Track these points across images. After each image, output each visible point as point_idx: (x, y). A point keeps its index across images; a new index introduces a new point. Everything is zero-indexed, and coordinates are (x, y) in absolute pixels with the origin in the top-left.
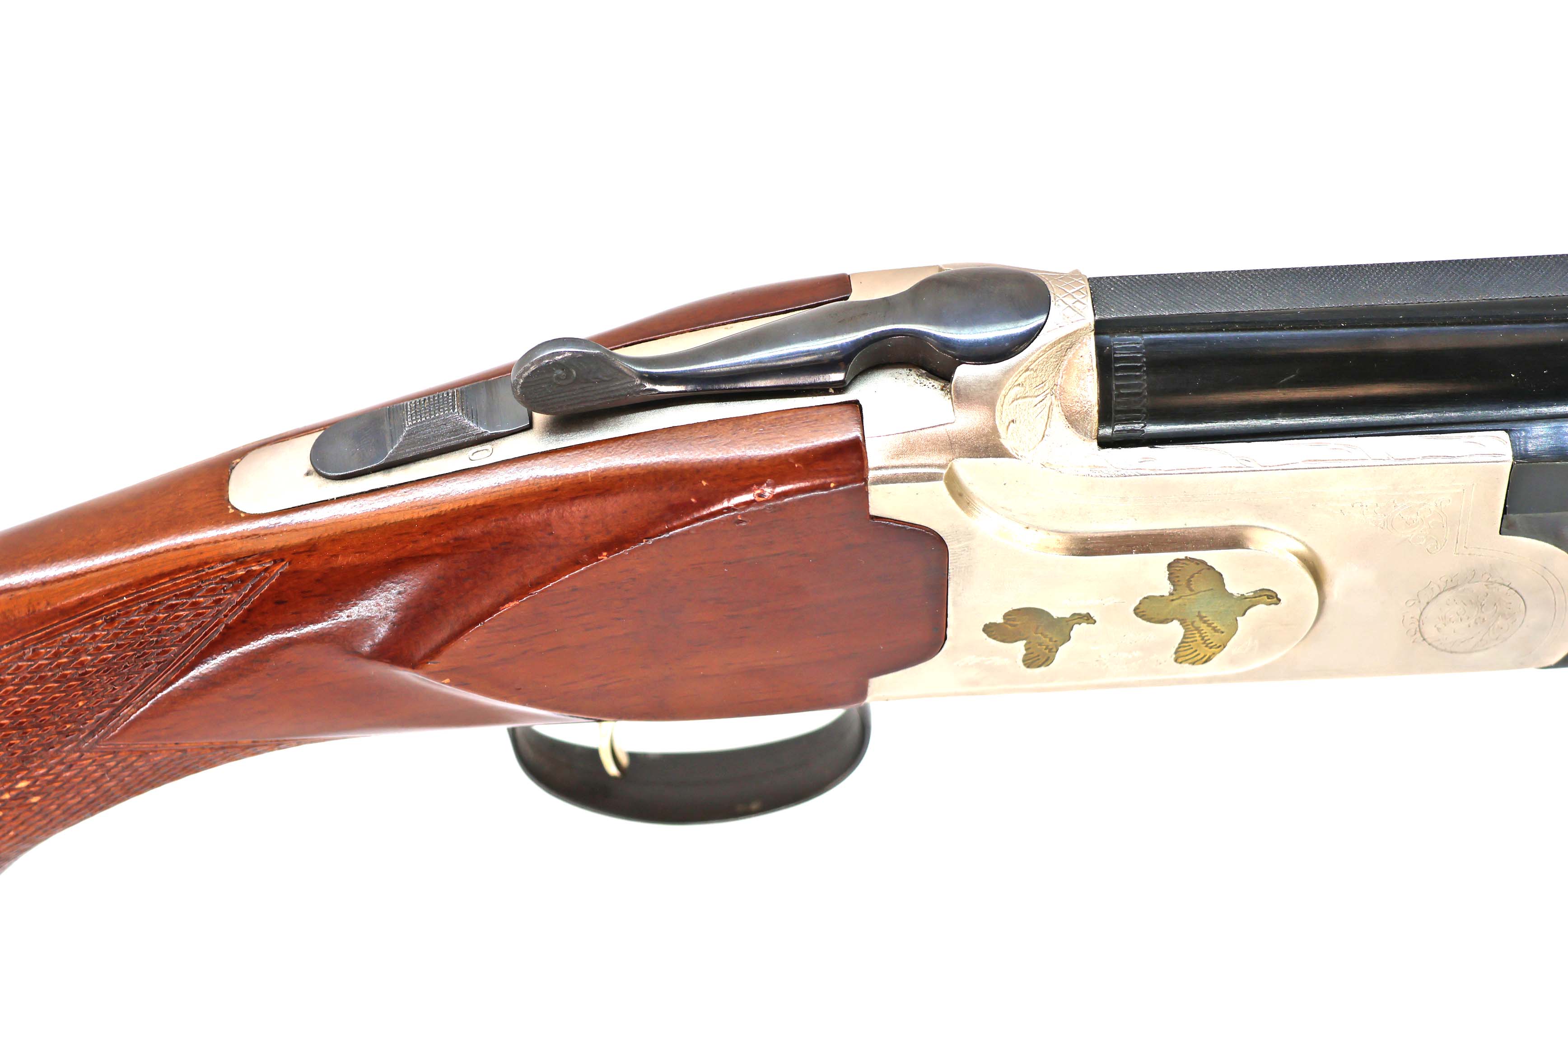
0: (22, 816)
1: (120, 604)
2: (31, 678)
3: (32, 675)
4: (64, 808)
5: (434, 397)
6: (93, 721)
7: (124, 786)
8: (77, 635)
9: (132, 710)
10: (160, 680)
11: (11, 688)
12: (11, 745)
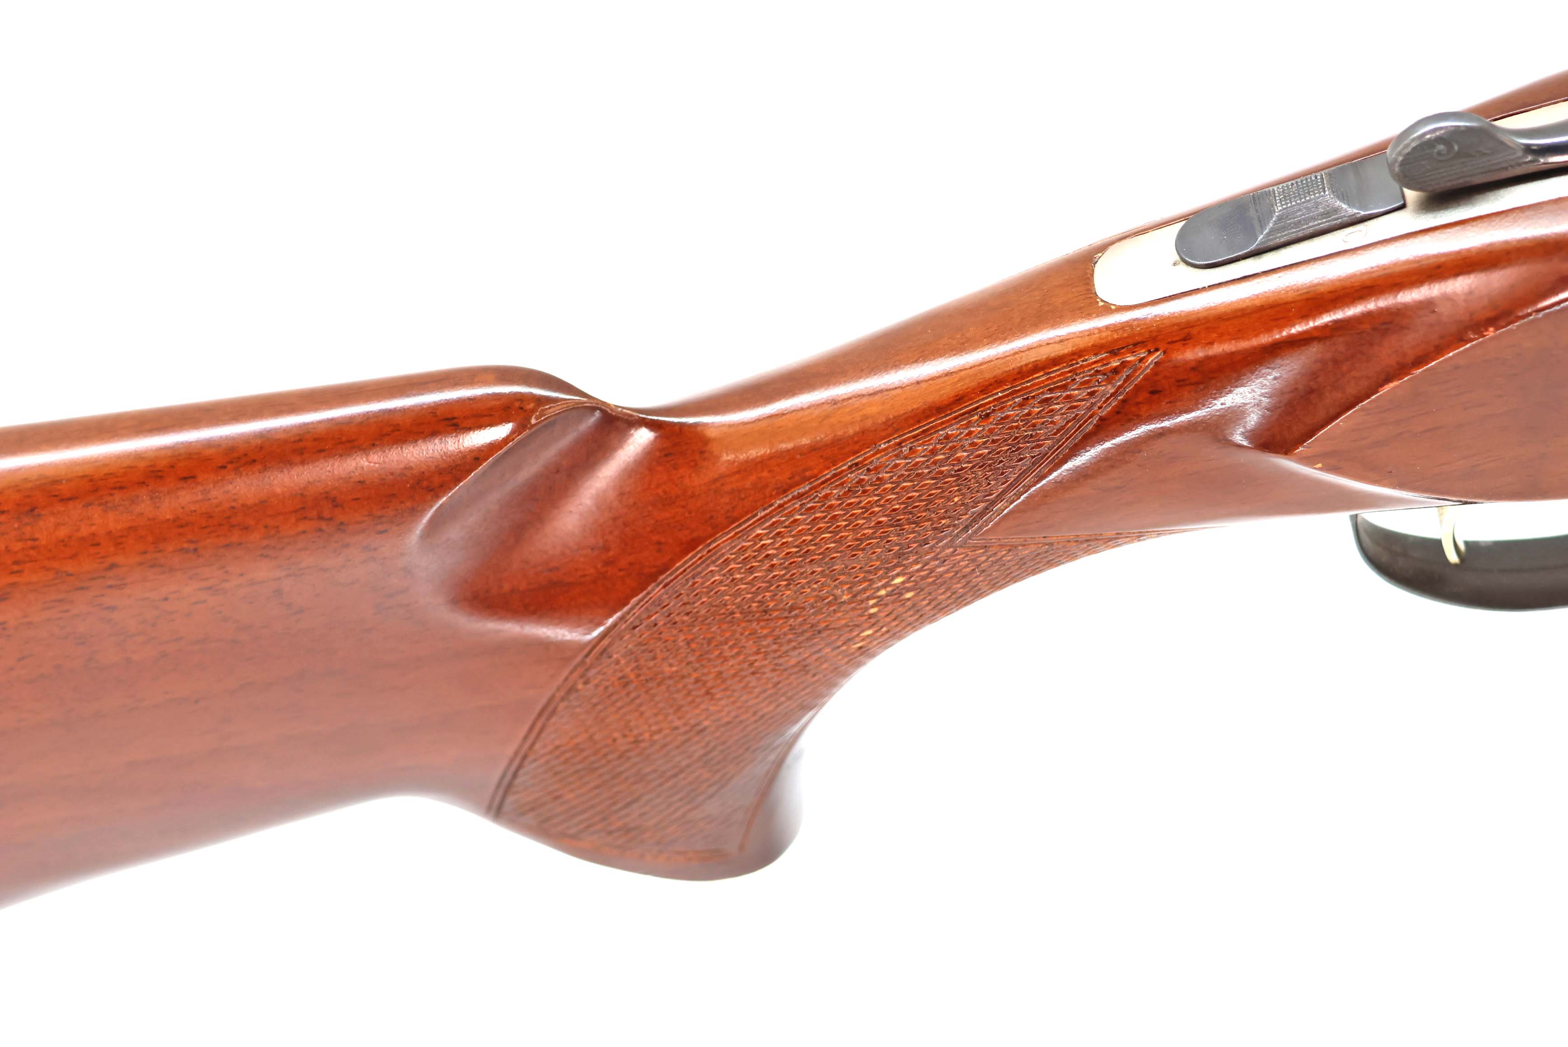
0: (895, 612)
1: (995, 400)
2: (909, 476)
3: (909, 473)
4: (934, 603)
5: (1302, 181)
6: (967, 516)
7: (991, 580)
8: (953, 432)
9: (1004, 505)
10: (1034, 474)
11: (890, 486)
12: (888, 541)
